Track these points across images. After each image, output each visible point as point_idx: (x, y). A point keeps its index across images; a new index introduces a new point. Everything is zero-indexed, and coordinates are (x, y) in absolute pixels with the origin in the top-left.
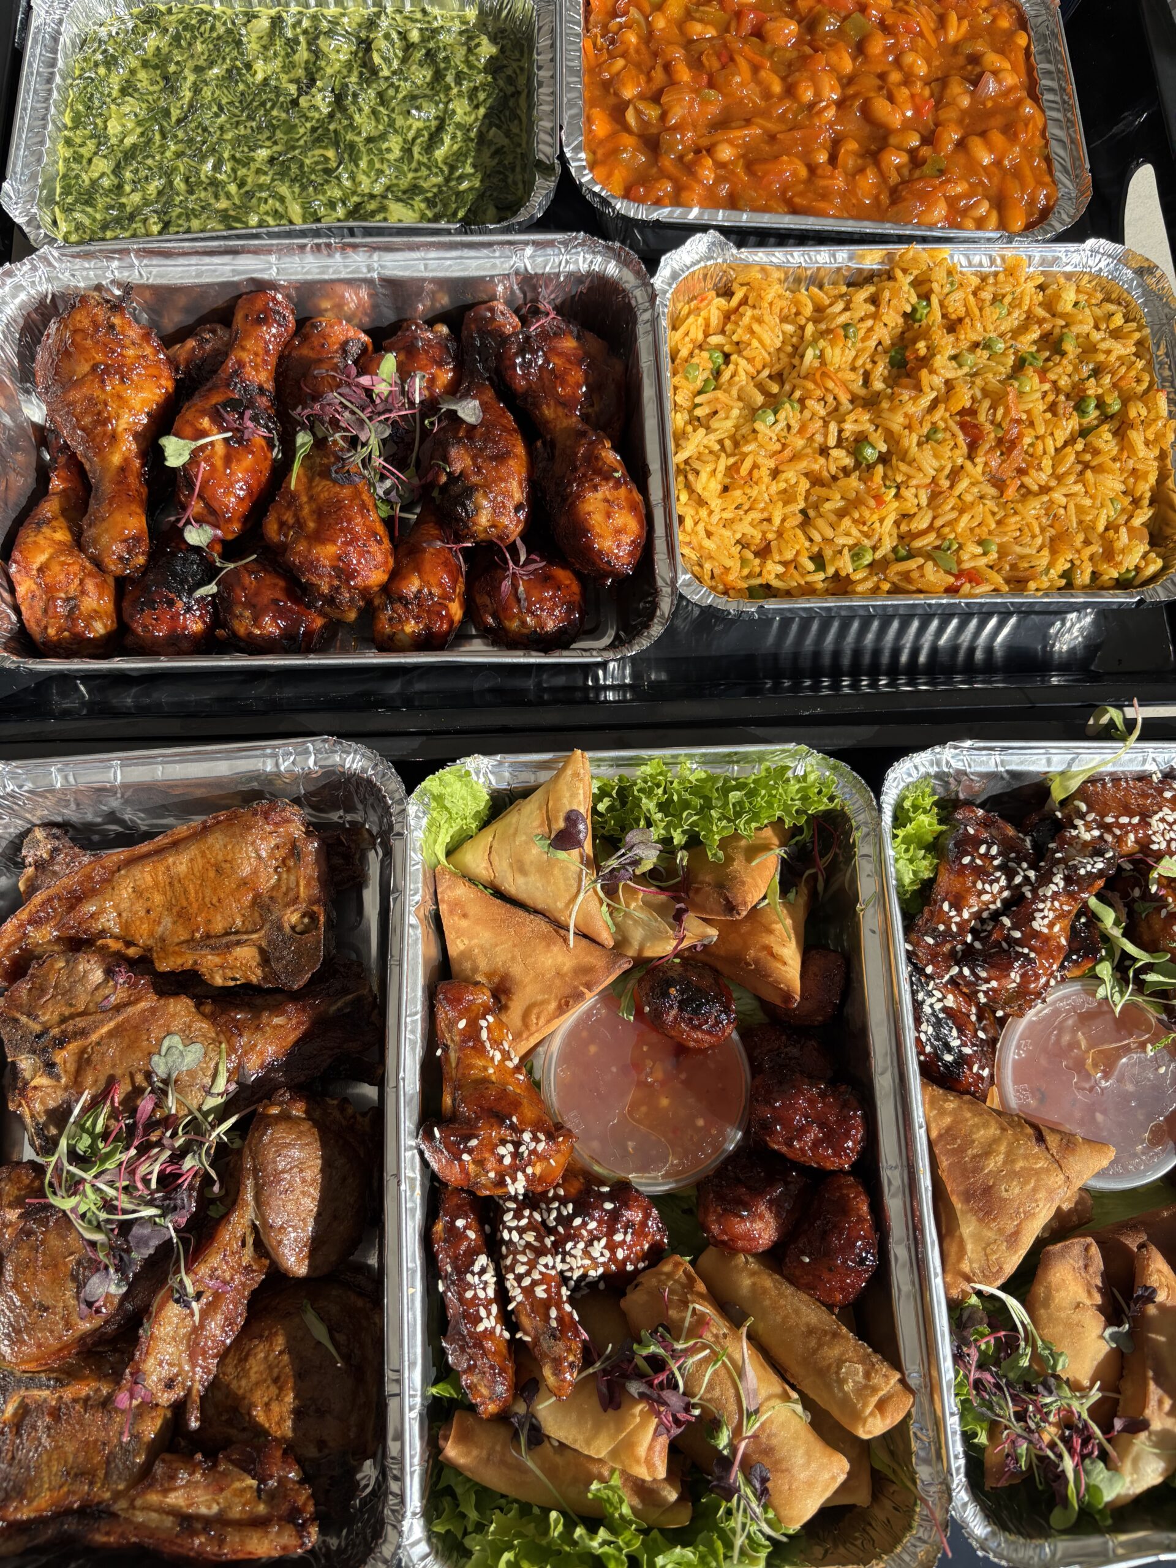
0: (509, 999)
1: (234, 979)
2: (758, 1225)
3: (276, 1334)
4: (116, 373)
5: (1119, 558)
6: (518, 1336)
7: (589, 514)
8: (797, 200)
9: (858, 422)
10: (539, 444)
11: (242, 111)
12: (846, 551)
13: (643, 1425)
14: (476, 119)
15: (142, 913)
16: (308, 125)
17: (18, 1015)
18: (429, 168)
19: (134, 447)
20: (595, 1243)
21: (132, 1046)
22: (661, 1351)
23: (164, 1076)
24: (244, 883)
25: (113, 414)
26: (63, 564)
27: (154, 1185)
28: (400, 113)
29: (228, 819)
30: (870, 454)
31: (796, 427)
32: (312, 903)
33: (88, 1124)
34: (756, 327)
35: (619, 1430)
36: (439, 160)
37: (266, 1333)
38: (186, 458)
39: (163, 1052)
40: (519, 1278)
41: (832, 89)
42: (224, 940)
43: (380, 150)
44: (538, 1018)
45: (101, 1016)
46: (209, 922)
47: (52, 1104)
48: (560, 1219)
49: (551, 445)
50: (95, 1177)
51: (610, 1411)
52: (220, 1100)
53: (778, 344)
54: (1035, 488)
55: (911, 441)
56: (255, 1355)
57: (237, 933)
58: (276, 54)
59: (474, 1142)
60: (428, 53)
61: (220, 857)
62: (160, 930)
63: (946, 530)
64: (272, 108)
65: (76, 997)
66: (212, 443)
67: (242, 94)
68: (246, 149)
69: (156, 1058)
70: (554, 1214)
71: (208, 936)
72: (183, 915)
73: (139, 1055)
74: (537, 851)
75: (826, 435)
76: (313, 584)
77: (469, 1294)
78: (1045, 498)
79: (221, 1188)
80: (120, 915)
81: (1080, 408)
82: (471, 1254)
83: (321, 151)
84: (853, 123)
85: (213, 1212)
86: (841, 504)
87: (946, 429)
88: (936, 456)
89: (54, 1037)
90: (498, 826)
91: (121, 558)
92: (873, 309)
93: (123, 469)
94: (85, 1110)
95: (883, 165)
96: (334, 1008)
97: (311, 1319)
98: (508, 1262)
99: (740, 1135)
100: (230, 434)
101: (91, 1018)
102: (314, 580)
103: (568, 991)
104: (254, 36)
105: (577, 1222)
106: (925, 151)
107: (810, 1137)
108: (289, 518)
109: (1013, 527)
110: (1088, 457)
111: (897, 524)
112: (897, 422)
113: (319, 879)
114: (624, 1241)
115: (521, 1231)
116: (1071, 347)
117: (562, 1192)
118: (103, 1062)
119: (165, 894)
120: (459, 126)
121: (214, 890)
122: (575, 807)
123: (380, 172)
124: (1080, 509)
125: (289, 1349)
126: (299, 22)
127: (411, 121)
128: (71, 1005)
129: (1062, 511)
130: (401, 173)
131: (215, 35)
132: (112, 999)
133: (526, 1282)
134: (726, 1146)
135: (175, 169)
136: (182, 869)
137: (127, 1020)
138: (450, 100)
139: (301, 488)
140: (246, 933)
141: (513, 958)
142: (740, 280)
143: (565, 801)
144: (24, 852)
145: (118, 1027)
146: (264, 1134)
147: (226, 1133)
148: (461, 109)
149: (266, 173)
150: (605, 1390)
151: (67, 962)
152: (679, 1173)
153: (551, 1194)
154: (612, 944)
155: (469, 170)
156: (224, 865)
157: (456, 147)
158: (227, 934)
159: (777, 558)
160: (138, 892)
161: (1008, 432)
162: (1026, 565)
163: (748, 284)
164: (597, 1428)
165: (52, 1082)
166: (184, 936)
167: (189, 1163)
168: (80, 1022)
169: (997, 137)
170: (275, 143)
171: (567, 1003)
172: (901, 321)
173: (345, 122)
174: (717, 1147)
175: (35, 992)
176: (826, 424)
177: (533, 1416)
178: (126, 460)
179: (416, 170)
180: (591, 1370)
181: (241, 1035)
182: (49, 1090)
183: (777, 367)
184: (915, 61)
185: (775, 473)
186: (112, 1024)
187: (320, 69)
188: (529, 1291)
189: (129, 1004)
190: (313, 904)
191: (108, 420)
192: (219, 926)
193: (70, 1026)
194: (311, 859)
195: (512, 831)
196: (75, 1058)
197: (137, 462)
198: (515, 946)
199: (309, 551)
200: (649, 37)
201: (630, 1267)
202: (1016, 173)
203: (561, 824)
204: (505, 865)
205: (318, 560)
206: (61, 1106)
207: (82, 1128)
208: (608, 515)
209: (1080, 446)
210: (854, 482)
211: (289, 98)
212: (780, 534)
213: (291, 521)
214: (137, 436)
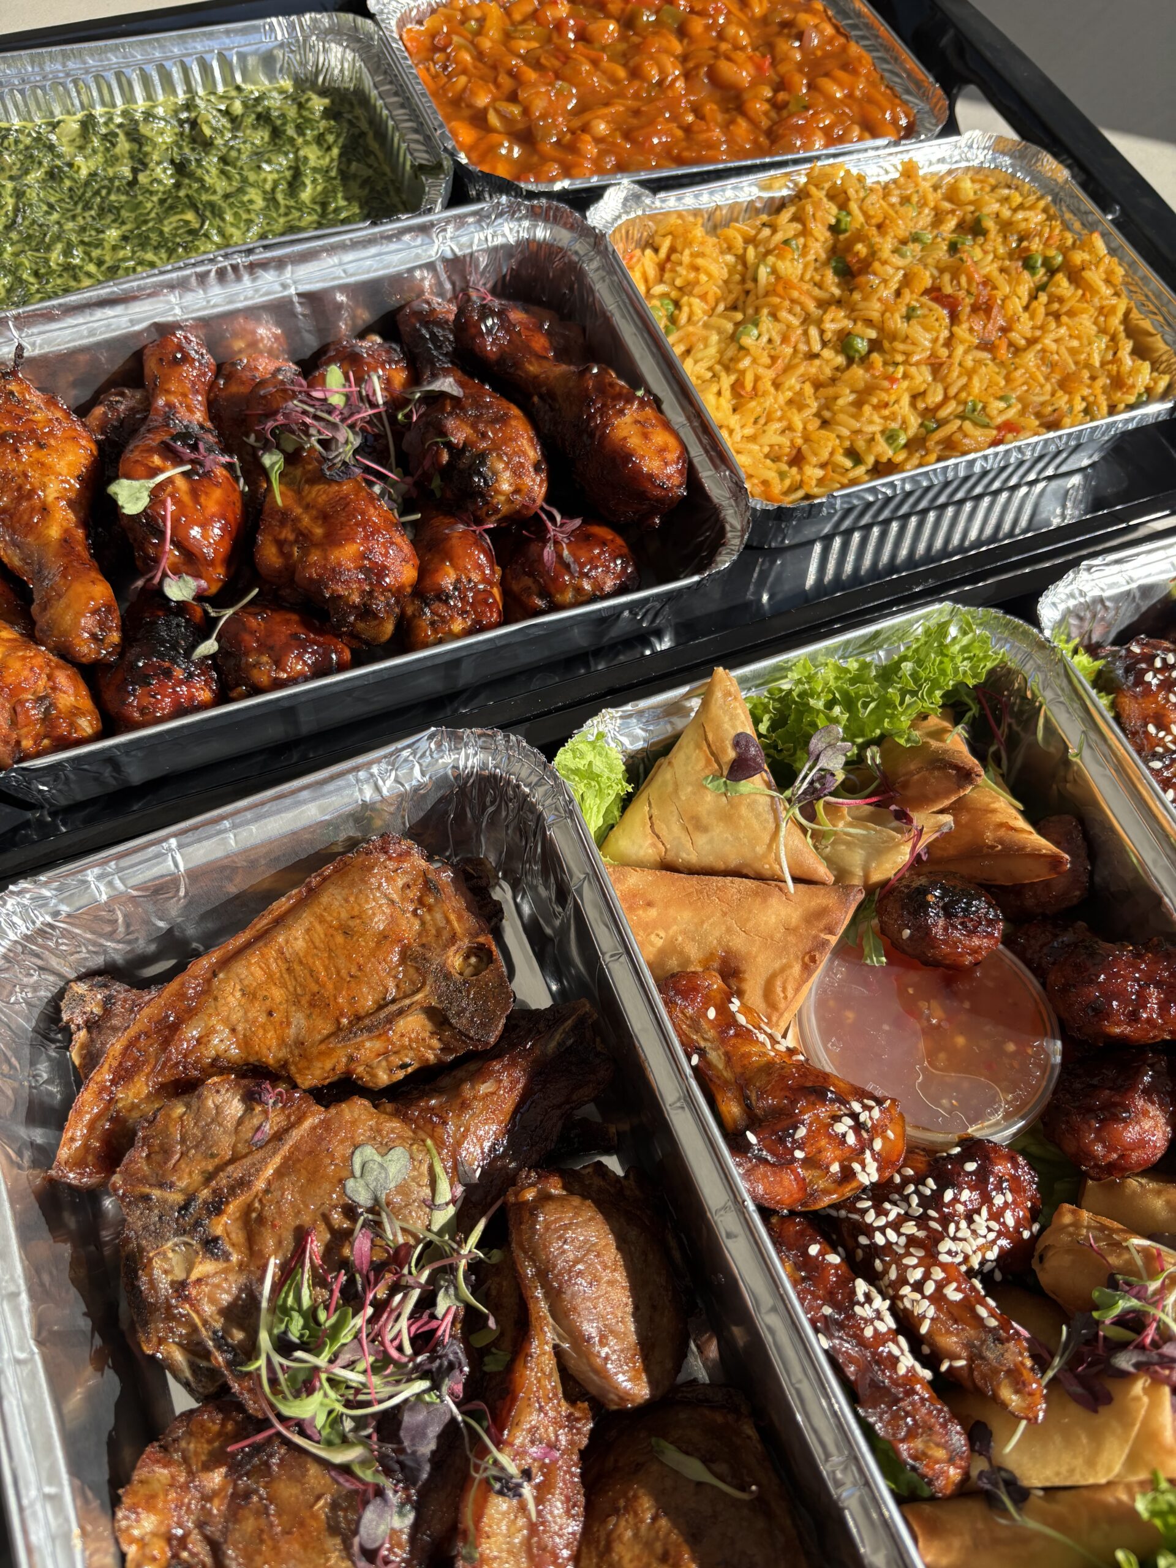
0: (741, 980)
1: (404, 1066)
2: (1147, 1124)
3: (636, 1497)
4: (29, 439)
5: (1130, 381)
6: (944, 1367)
7: (625, 438)
8: (686, 154)
9: (835, 321)
10: (536, 399)
11: (76, 204)
12: (878, 437)
13: (1154, 1405)
14: (332, 160)
15: (262, 1019)
16: (155, 199)
17: (147, 1190)
18: (300, 210)
19: (71, 516)
20: (976, 1217)
21: (314, 1177)
22: (1134, 1303)
23: (369, 1203)
24: (384, 936)
25: (37, 485)
26: (24, 658)
27: (408, 1350)
28: (251, 169)
29: (336, 871)
30: (861, 345)
31: (777, 340)
32: (474, 935)
33: (290, 1301)
34: (700, 261)
35: (1127, 1425)
36: (307, 201)
37: (622, 1503)
38: (144, 501)
39: (358, 1173)
40: (918, 1287)
41: (675, 68)
42: (382, 1015)
43: (242, 203)
44: (784, 990)
45: (259, 1155)
46: (352, 1000)
47: (225, 1298)
48: (925, 1202)
49: (549, 396)
50: (331, 1361)
51: (1101, 1409)
52: (451, 1210)
53: (726, 276)
54: (1023, 342)
55: (897, 323)
56: (620, 1537)
57: (393, 1001)
58: (94, 151)
59: (802, 1132)
60: (259, 117)
61: (344, 915)
62: (292, 1031)
63: (964, 395)
64: (109, 193)
65: (215, 1144)
66: (170, 480)
67: (70, 189)
68: (93, 233)
69: (350, 1184)
70: (915, 1200)
71: (359, 1018)
72: (317, 1003)
73: (327, 1186)
74: (710, 799)
75: (808, 342)
76: (340, 597)
77: (869, 1332)
78: (1039, 347)
79: (497, 1322)
80: (233, 1030)
81: (1028, 265)
82: (846, 1284)
83: (178, 217)
84: (703, 91)
85: (492, 1365)
86: (852, 397)
87: (921, 306)
88: (927, 329)
89: (205, 1202)
90: (652, 790)
91: (94, 636)
92: (799, 227)
93: (66, 540)
94: (276, 1288)
95: (751, 113)
96: (553, 1044)
97: (672, 1456)
98: (893, 1274)
99: (1059, 1044)
100: (188, 467)
101: (247, 1162)
102: (341, 590)
103: (809, 945)
104: (64, 140)
105: (949, 1195)
106: (782, 96)
107: (1153, 1003)
108: (287, 534)
109: (1021, 381)
110: (1056, 306)
111: (913, 405)
112: (874, 309)
113: (468, 909)
114: (1006, 1202)
115: (896, 1226)
116: (990, 224)
117: (910, 1172)
118: (280, 1213)
119: (284, 985)
120: (315, 170)
121: (349, 957)
122: (740, 730)
123: (249, 222)
124: (1073, 352)
125: (664, 1507)
126: (111, 119)
127: (263, 175)
128: (213, 1156)
129: (1056, 357)
130: (270, 221)
131: (21, 147)
132: (267, 1127)
133: (930, 1288)
134: (1053, 1060)
135: (19, 265)
136: (300, 944)
137: (296, 1147)
138: (298, 149)
139: (290, 502)
140: (406, 996)
141: (729, 930)
142: (662, 232)
143: (727, 726)
144: (65, 1017)
145: (286, 1159)
146: (535, 1222)
147: (478, 1246)
148: (312, 155)
149: (124, 248)
150: (1079, 1390)
151: (188, 1106)
152: (1018, 1109)
153: (897, 1179)
154: (833, 879)
155: (342, 203)
156: (351, 923)
157: (319, 188)
158: (380, 1008)
159: (814, 460)
160: (250, 995)
161: (978, 296)
162: (1050, 409)
163: (671, 233)
164: (1097, 1438)
165: (221, 1265)
166: (326, 1028)
167: (444, 1304)
168: (236, 1171)
169: (840, 74)
170: (123, 223)
171: (813, 960)
172: (828, 234)
173: (196, 185)
174: (1045, 1067)
175: (158, 1158)
176: (806, 333)
177: (1000, 1469)
178: (66, 531)
179: (286, 215)
180: (1050, 1374)
181: (445, 1123)
182: (216, 1280)
183: (732, 297)
184: (737, 33)
185: (777, 385)
186: (277, 1160)
187: (146, 154)
188: (937, 1298)
189: (291, 1127)
190: (477, 935)
191: (33, 491)
192: (369, 1002)
193: (222, 1181)
194: (450, 890)
195: (670, 788)
196: (239, 1224)
197: (80, 533)
198: (725, 914)
199: (326, 559)
200: (479, 55)
201: (1026, 1234)
202: (869, 99)
203: (732, 754)
204: (676, 829)
205: (340, 565)
206: (238, 1297)
207: (285, 1311)
208: (646, 436)
209: (1043, 298)
210: (858, 372)
211: (124, 182)
212: (807, 439)
213: (291, 537)
214: (71, 504)
